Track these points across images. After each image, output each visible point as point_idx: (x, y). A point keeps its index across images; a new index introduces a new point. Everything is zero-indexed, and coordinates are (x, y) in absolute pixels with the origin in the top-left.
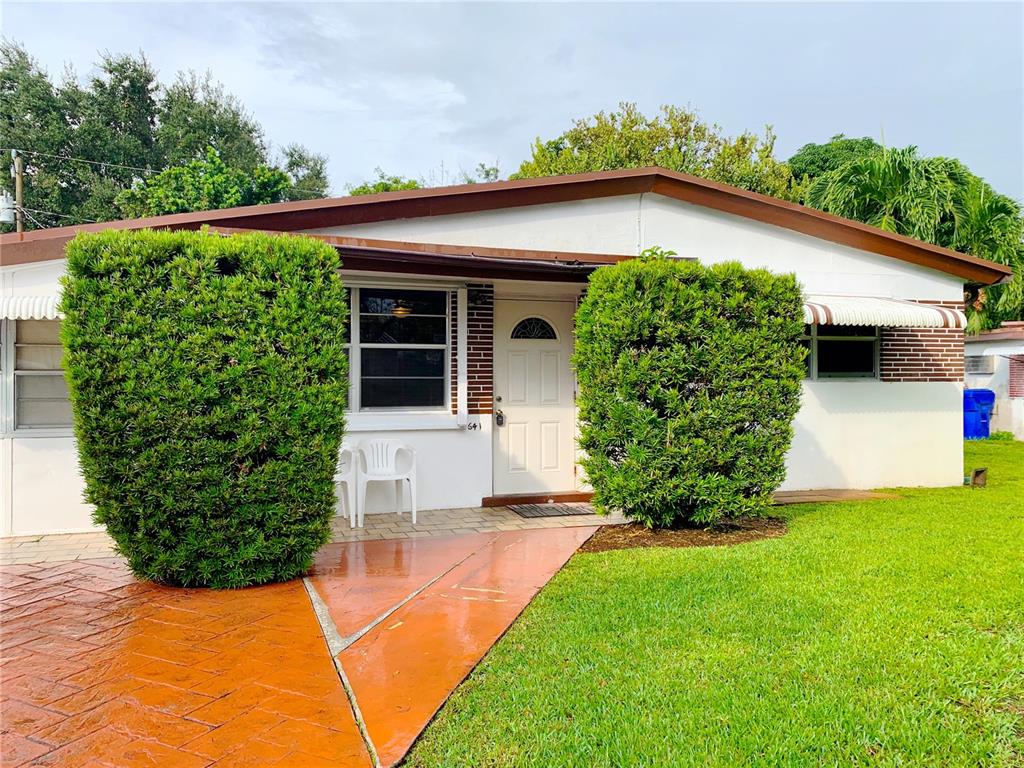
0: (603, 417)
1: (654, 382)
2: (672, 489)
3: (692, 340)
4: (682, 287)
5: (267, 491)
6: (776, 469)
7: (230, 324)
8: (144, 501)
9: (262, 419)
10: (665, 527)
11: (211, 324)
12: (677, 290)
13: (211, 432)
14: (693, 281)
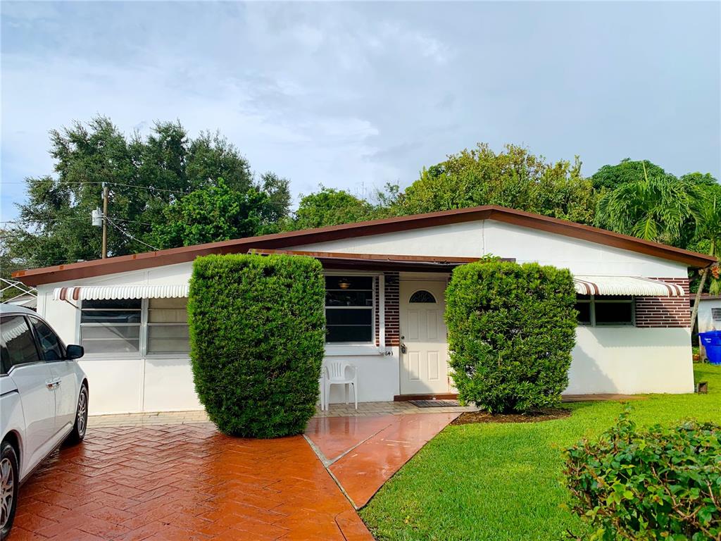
0: (462, 349)
1: (490, 330)
2: (503, 390)
3: (511, 307)
4: (504, 277)
5: (286, 387)
6: (563, 380)
7: (270, 301)
8: (226, 392)
9: (284, 349)
10: (500, 412)
11: (261, 301)
12: (501, 279)
13: (259, 356)
14: (511, 274)
